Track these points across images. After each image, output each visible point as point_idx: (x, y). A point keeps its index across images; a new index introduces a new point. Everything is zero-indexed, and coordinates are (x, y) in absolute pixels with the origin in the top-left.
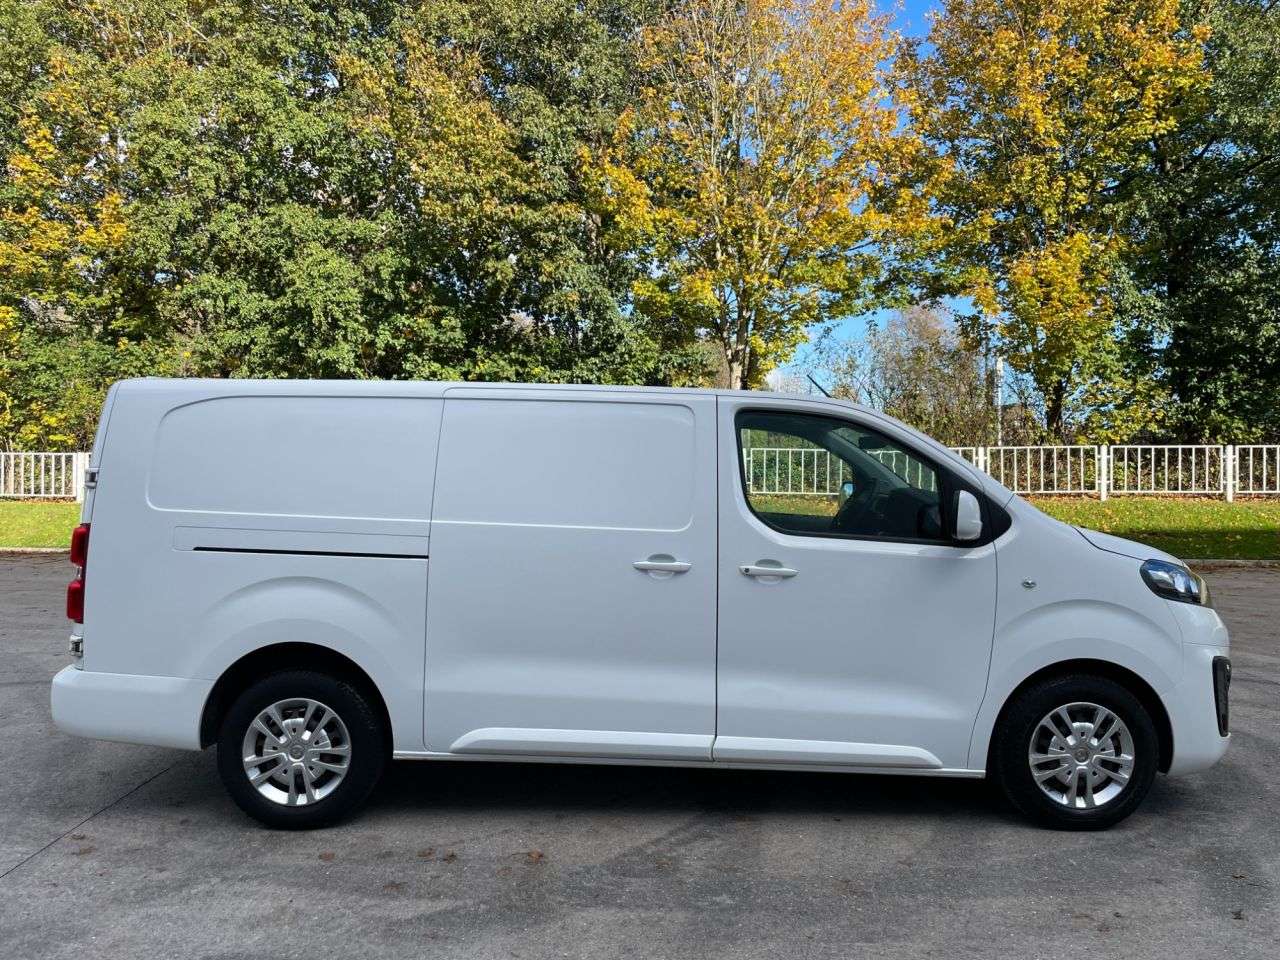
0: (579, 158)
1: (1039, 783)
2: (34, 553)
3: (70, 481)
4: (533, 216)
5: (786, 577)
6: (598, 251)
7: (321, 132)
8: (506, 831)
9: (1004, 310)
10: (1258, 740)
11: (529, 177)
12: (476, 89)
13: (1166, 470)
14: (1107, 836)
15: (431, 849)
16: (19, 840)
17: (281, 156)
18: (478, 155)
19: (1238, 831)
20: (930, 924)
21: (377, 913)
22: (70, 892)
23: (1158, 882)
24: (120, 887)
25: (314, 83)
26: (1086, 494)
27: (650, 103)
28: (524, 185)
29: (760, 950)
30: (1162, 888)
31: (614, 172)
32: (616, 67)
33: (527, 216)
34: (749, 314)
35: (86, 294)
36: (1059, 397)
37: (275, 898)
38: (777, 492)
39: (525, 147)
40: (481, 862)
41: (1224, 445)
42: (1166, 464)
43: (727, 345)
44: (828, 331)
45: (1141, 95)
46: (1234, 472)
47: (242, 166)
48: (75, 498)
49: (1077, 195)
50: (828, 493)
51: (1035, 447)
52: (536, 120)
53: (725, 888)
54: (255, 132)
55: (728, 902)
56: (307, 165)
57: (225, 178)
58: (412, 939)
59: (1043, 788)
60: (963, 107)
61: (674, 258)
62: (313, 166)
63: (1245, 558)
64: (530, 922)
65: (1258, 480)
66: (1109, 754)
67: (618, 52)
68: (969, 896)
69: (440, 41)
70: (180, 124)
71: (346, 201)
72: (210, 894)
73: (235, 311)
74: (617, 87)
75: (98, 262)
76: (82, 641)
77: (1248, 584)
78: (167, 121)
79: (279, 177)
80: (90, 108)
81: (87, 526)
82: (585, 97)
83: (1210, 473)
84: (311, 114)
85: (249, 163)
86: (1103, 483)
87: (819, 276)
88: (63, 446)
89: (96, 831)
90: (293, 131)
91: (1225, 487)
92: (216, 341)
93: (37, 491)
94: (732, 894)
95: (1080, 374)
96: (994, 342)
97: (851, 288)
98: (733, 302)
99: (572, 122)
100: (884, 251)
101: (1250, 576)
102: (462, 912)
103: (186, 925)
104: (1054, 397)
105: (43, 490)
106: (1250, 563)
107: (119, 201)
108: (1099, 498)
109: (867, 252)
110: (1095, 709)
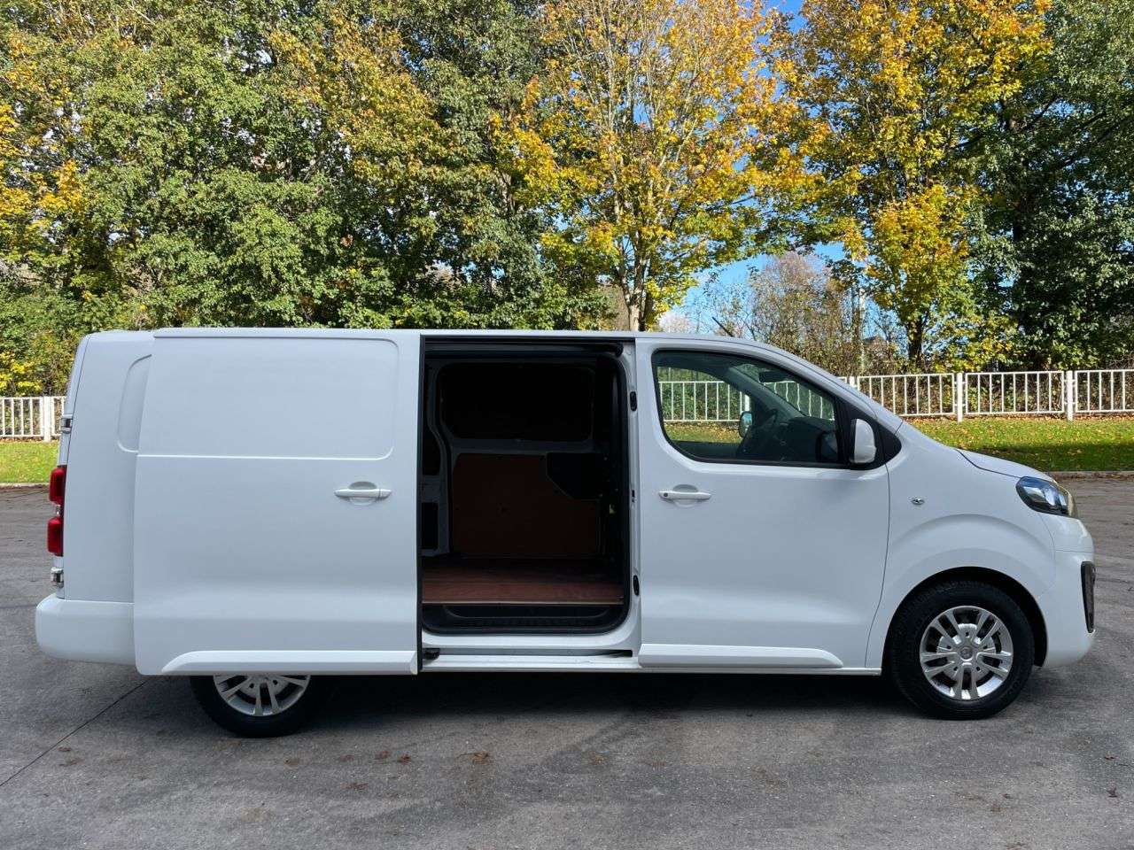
0: (490, 123)
1: (928, 679)
2: (7, 488)
3: (37, 422)
4: (453, 176)
5: (701, 500)
6: (509, 208)
7: (257, 104)
8: (454, 734)
9: (871, 254)
10: (1113, 633)
11: (447, 141)
12: (397, 63)
13: (1014, 395)
14: (990, 724)
15: (387, 752)
16: (12, 753)
17: (220, 126)
18: (402, 122)
19: (1105, 717)
20: (841, 809)
21: (343, 812)
22: (60, 801)
23: (1039, 764)
24: (106, 795)
25: (249, 61)
26: (944, 416)
27: (553, 73)
28: (443, 148)
29: (691, 838)
30: (1044, 771)
31: (523, 136)
32: (522, 41)
33: (447, 177)
34: (645, 262)
35: (48, 253)
36: (920, 331)
37: (250, 802)
38: (672, 420)
39: (442, 114)
40: (432, 763)
41: (1065, 371)
42: (1014, 388)
43: (626, 290)
44: (714, 276)
45: (991, 61)
46: (1074, 394)
47: (185, 137)
48: (42, 438)
49: (934, 151)
50: (717, 420)
51: (900, 376)
52: (452, 90)
53: (655, 781)
54: (197, 105)
55: (659, 793)
56: (244, 134)
57: (171, 146)
58: (376, 836)
59: (932, 682)
60: (831, 74)
61: (576, 213)
62: (251, 135)
63: (1085, 470)
64: (482, 817)
65: (1095, 401)
66: (991, 652)
67: (523, 27)
68: (873, 782)
69: (362, 20)
70: (128, 97)
71: (281, 165)
72: (189, 799)
73: (184, 268)
74: (524, 59)
75: (58, 224)
76: (62, 572)
77: (1092, 493)
78: (115, 95)
79: (219, 145)
80: (47, 85)
81: (64, 468)
82: (494, 68)
83: (1053, 395)
84: (247, 88)
85: (192, 133)
86: (959, 406)
87: (707, 227)
88: (31, 392)
89: (80, 743)
90: (231, 103)
91: (1066, 407)
92: (168, 295)
93: (9, 432)
94: (662, 787)
95: (939, 310)
96: (863, 283)
97: (736, 238)
98: (631, 251)
99: (483, 91)
100: (764, 203)
101: (1091, 486)
102: (419, 810)
103: (169, 830)
104: (916, 331)
105: (13, 431)
106: (1089, 474)
107: (75, 169)
108: (956, 419)
109: (748, 205)
110: (978, 612)
